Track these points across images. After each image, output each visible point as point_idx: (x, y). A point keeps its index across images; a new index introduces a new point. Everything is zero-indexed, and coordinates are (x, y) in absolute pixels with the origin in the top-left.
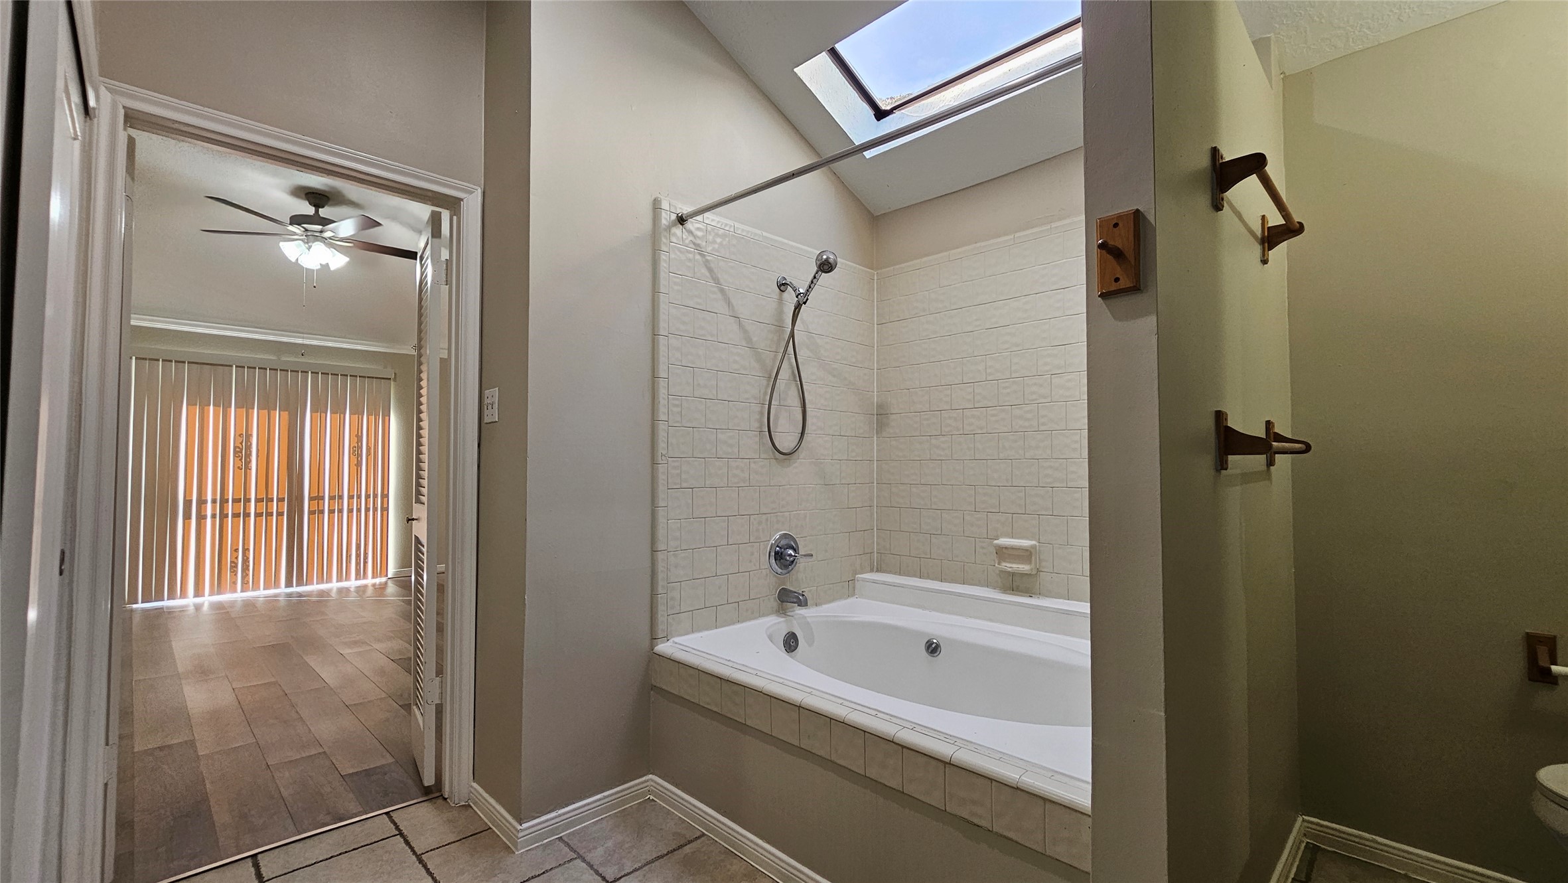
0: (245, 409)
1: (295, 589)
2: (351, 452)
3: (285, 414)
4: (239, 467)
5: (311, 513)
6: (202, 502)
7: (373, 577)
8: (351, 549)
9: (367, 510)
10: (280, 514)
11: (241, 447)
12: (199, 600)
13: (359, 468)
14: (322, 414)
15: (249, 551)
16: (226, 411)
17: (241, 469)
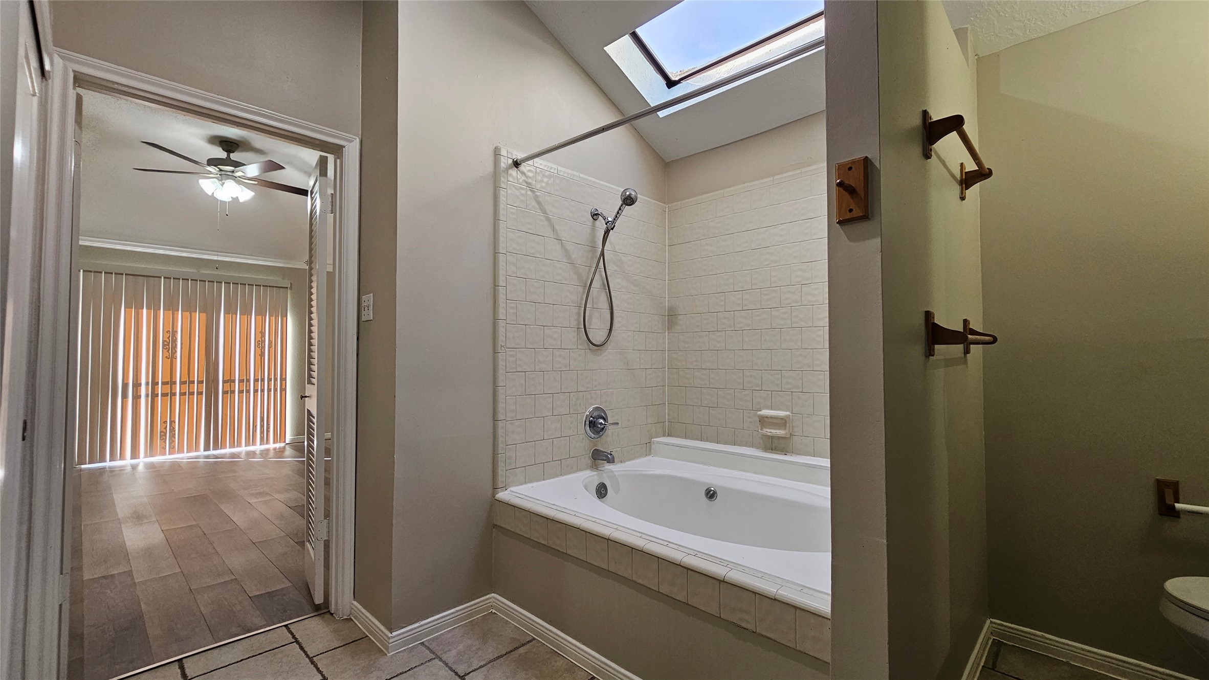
0: (171, 312)
1: (212, 452)
2: (257, 345)
3: (204, 315)
4: (166, 357)
5: (225, 393)
6: (137, 385)
7: (274, 443)
8: (256, 421)
9: (269, 390)
10: (200, 393)
11: (168, 341)
12: (135, 461)
13: (263, 358)
14: (233, 315)
15: (175, 423)
16: (157, 312)
17: (169, 358)
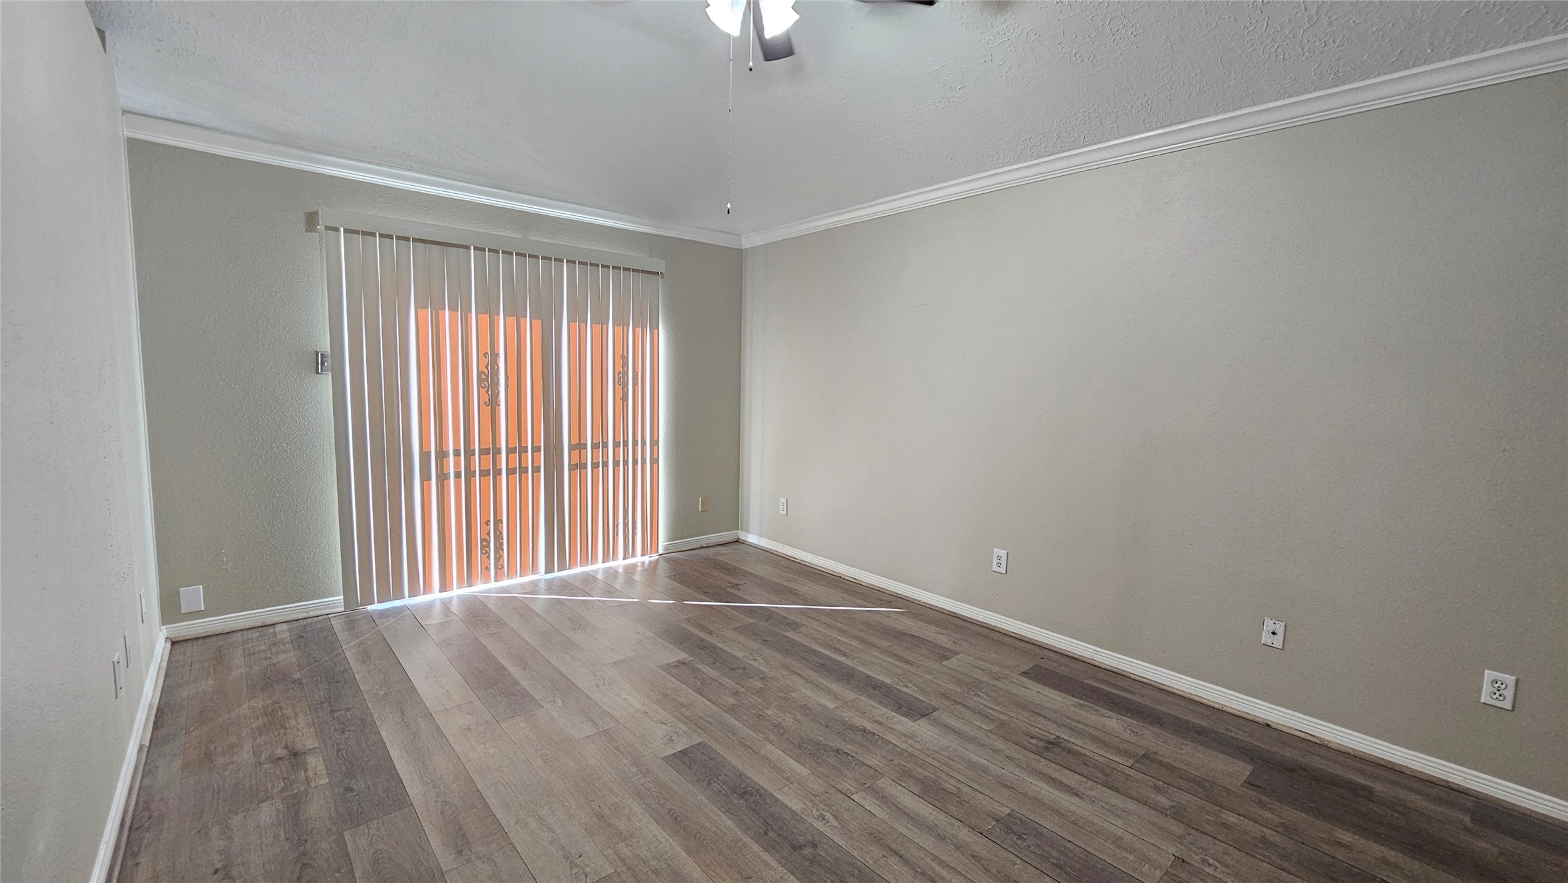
1: (557, 574)
2: (616, 381)
3: (538, 323)
5: (572, 468)
7: (643, 555)
8: (618, 517)
10: (536, 469)
12: (446, 595)
13: (625, 403)
14: (581, 324)
15: (502, 523)
16: (466, 316)
17: (488, 406)
